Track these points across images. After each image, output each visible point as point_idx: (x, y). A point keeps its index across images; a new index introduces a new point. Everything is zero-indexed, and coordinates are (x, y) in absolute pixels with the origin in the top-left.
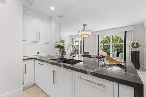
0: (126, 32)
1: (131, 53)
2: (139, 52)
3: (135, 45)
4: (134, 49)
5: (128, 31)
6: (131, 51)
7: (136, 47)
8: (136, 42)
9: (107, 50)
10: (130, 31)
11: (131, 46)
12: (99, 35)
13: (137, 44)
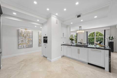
0: (105, 30)
1: (108, 42)
2: (113, 42)
3: (111, 38)
4: (110, 40)
5: (107, 30)
6: (108, 41)
7: (112, 39)
8: (111, 36)
9: (90, 40)
10: (108, 30)
11: (108, 39)
12: (87, 32)
13: (112, 37)
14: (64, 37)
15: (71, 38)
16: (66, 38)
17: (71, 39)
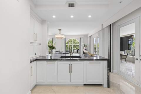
5: (81, 38)
12: (65, 38)
13: (86, 45)
14: (36, 42)
15: (50, 45)
16: (40, 44)
17: (50, 47)
